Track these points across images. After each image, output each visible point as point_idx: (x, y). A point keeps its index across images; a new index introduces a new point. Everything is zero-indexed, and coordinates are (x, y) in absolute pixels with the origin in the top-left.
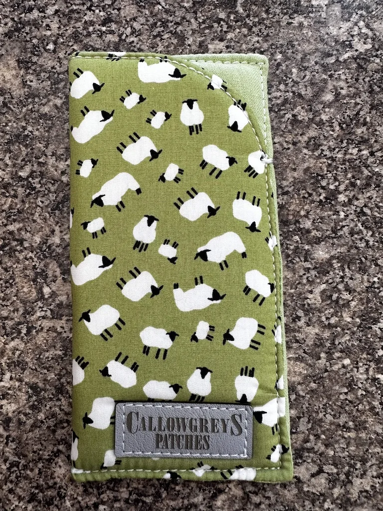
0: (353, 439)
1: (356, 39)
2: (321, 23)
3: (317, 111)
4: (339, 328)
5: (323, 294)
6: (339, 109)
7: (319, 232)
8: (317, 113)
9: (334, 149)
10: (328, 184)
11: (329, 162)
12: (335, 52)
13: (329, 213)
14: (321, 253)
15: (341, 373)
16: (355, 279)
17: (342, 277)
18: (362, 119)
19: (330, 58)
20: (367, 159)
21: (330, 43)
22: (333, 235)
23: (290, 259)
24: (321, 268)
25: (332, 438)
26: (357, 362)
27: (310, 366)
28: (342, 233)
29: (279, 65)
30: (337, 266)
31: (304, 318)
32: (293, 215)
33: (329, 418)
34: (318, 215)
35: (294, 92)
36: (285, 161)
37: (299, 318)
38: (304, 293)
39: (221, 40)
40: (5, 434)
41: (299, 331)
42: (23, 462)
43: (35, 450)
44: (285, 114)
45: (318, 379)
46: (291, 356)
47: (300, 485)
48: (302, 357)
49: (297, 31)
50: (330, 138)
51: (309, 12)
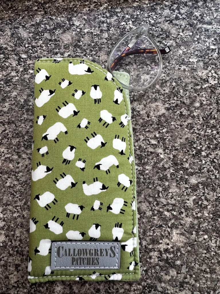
0: (209, 278)
1: (210, 78)
2: (194, 70)
3: (192, 111)
4: (202, 219)
5: (194, 201)
6: (202, 111)
7: (192, 170)
8: (192, 112)
9: (200, 130)
10: (197, 146)
11: (198, 136)
12: (200, 84)
13: (197, 160)
14: (193, 180)
15: (203, 243)
16: (210, 194)
17: (204, 193)
18: (213, 116)
19: (198, 86)
20: (216, 135)
21: (198, 79)
22: (199, 172)
23: (178, 182)
24: (193, 188)
25: (198, 277)
26: (211, 237)
27: (188, 238)
28: (203, 171)
29: (174, 88)
30: (201, 187)
31: (185, 213)
32: (180, 160)
33: (197, 266)
34: (192, 161)
35: (181, 101)
36: (177, 134)
37: (182, 213)
38: (185, 200)
39: (148, 74)
41: (182, 220)
44: (177, 111)
45: (192, 245)
46: (178, 232)
48: (184, 233)
49: (183, 73)
50: (198, 124)
51: (189, 64)
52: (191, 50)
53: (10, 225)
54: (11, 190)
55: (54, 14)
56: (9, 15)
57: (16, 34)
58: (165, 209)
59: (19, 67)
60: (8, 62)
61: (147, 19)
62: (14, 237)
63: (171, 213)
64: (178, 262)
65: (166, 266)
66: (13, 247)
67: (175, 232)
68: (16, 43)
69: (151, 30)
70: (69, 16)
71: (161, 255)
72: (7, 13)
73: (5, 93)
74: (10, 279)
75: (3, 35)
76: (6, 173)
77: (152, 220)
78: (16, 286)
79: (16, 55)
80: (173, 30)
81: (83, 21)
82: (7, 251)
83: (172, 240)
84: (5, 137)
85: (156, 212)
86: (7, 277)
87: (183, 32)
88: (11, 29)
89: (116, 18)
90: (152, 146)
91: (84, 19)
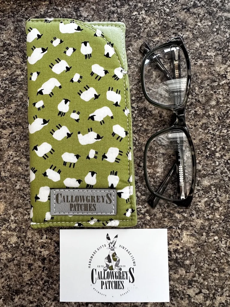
0: (218, 277)
1: (229, 74)
2: (212, 65)
3: (207, 110)
4: (213, 221)
5: (205, 203)
6: (218, 109)
7: (205, 172)
8: (207, 111)
9: (215, 130)
10: (211, 147)
11: (212, 136)
12: (218, 80)
13: (211, 162)
14: (206, 182)
15: (213, 243)
16: (222, 196)
17: (216, 195)
19: (215, 83)
21: (215, 75)
22: (212, 173)
24: (206, 190)
25: (207, 276)
26: (221, 238)
27: (198, 239)
28: (216, 172)
30: (213, 189)
31: (196, 214)
33: (206, 265)
34: (205, 163)
35: (196, 100)
37: (193, 214)
38: (196, 202)
40: (43, 266)
41: (193, 221)
42: (51, 280)
43: (57, 275)
44: (191, 110)
45: (201, 246)
46: (188, 233)
47: (190, 298)
48: (194, 234)
49: (199, 68)
50: (213, 124)
51: (206, 59)
52: (209, 42)
53: (21, 227)
54: (21, 193)
55: (60, 4)
56: (11, 7)
57: (19, 28)
58: (176, 211)
59: (24, 64)
60: (12, 59)
61: (162, 8)
62: (26, 238)
63: (182, 215)
64: (188, 262)
65: (175, 266)
66: (26, 247)
67: (185, 233)
68: (20, 38)
69: (166, 20)
70: (76, 6)
71: (171, 256)
72: (9, 4)
73: (10, 94)
74: (23, 277)
75: (6, 29)
76: (16, 176)
77: (162, 222)
78: (30, 283)
79: (20, 51)
80: (190, 20)
81: (91, 11)
82: (20, 252)
83: (182, 241)
84: (13, 139)
85: (166, 214)
86: (20, 275)
87: (201, 22)
88: (13, 22)
89: (128, 7)
90: (163, 147)
91: (93, 9)
